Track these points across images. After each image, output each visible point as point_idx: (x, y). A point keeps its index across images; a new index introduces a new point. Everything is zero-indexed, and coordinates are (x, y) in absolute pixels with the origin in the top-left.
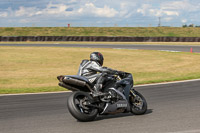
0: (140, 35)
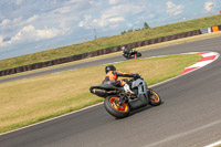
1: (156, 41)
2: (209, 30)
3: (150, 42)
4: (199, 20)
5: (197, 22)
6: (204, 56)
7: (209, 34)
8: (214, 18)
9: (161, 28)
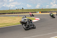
0: (4, 13)
1: (25, 13)
2: (39, 12)
3: (23, 13)
4: (36, 9)
5: (36, 10)
6: (36, 19)
7: (38, 13)
8: (40, 9)
9: (26, 10)
